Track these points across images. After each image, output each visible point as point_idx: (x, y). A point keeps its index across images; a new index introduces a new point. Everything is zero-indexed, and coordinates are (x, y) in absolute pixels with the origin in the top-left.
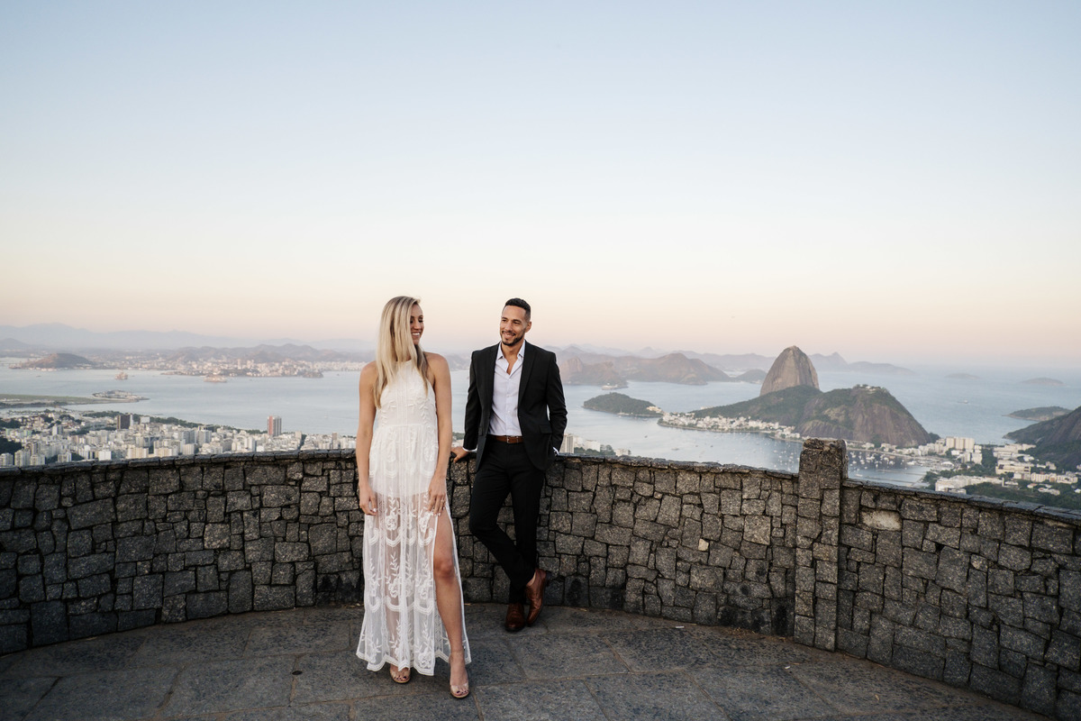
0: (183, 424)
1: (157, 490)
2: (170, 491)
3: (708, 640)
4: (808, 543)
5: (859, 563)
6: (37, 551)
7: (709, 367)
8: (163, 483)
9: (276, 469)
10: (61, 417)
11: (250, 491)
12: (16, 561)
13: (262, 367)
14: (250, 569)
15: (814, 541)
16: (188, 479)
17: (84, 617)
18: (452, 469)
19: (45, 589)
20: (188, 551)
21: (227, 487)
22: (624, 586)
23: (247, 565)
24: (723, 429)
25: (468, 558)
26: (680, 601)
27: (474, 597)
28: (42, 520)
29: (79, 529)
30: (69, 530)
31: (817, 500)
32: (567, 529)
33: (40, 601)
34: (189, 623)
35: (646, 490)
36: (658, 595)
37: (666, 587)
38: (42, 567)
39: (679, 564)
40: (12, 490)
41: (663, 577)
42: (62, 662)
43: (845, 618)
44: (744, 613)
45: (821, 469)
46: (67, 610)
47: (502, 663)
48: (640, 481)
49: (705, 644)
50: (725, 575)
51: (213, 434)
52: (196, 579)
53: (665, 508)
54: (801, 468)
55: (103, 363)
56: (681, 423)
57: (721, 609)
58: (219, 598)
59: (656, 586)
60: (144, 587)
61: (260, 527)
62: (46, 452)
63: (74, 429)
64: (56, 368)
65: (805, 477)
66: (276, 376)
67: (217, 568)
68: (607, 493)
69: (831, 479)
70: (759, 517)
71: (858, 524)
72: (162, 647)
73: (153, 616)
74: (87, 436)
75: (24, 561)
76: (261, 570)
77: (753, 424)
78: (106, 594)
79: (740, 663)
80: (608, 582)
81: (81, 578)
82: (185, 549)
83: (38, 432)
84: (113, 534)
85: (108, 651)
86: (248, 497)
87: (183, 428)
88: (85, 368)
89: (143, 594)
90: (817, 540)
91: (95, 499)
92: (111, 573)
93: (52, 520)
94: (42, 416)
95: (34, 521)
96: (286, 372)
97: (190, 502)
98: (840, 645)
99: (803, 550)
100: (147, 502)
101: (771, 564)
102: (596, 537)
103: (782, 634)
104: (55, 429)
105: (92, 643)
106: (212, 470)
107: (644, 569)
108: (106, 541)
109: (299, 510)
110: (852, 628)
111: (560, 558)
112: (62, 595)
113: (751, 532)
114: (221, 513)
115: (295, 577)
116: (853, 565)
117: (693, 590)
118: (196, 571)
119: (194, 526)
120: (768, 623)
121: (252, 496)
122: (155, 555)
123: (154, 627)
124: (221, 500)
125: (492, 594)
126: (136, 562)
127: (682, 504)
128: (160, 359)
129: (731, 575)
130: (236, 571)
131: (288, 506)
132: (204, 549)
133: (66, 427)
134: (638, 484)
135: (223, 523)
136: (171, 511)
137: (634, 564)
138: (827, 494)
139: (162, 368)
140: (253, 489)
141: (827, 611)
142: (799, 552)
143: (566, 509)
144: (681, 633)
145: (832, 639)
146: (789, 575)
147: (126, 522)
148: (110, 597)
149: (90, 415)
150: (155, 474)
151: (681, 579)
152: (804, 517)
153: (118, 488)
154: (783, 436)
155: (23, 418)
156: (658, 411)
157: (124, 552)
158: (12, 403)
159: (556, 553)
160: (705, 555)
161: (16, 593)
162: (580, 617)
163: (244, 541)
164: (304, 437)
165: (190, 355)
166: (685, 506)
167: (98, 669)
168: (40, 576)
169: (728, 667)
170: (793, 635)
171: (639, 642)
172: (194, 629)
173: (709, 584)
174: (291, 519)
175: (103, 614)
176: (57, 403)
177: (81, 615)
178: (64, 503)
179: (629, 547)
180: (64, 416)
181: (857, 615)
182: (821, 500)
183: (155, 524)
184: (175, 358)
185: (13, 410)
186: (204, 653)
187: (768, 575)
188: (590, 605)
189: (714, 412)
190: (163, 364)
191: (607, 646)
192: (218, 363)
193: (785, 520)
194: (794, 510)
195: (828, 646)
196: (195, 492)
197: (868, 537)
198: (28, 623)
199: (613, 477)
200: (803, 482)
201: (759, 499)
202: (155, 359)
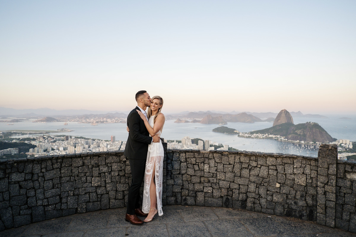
0: (85, 139)
1: (75, 165)
2: (79, 166)
3: (282, 222)
4: (322, 185)
5: (345, 194)
6: (34, 188)
7: (255, 117)
8: (77, 163)
9: (116, 157)
10: (48, 137)
11: (107, 165)
12: (26, 192)
13: (109, 120)
14: (108, 193)
15: (325, 184)
16: (86, 161)
17: (51, 212)
18: (180, 156)
19: (37, 202)
20: (86, 187)
21: (99, 164)
22: (246, 200)
23: (107, 192)
24: (260, 138)
25: (186, 189)
26: (269, 207)
27: (189, 204)
28: (35, 177)
29: (48, 180)
30: (45, 180)
31: (327, 168)
32: (223, 178)
33: (35, 206)
34: (87, 213)
35: (254, 164)
36: (260, 204)
37: (263, 201)
38: (35, 194)
39: (268, 192)
40: (24, 166)
41: (262, 197)
42: (43, 229)
43: (339, 215)
44: (295, 212)
45: (328, 156)
46: (45, 209)
47: (203, 232)
48: (252, 160)
49: (281, 224)
50: (287, 197)
51: (94, 142)
52: (89, 197)
53: (262, 171)
54: (319, 155)
55: (60, 120)
56: (246, 136)
57: (286, 210)
58: (98, 204)
59: (259, 200)
60: (71, 201)
61: (111, 178)
62: (44, 148)
63: (52, 141)
64: (46, 121)
65: (321, 159)
66: (113, 123)
67: (97, 193)
68: (239, 165)
69: (332, 160)
70: (301, 175)
71: (344, 178)
72: (78, 223)
73: (75, 211)
74: (56, 143)
75: (29, 192)
76: (112, 194)
77: (270, 136)
78: (58, 203)
79: (298, 233)
80: (239, 199)
81: (49, 198)
82: (85, 186)
83: (41, 142)
84: (60, 182)
85: (59, 224)
86: (107, 167)
87: (85, 140)
88: (55, 121)
89: (71, 203)
90: (327, 184)
91: (53, 169)
92: (60, 195)
93: (39, 177)
94: (42, 137)
95: (32, 177)
96: (116, 121)
97: (87, 169)
98: (337, 225)
99: (321, 188)
100: (72, 170)
101: (306, 193)
102: (235, 182)
103: (311, 220)
104: (46, 141)
105: (54, 221)
106: (94, 158)
107: (254, 194)
108: (58, 184)
109: (125, 172)
110: (342, 219)
111: (221, 189)
112: (43, 204)
113: (298, 181)
114: (98, 173)
115: (124, 196)
116: (342, 194)
117: (274, 202)
118: (89, 194)
119: (88, 178)
120: (306, 216)
121: (108, 167)
122: (75, 189)
123: (75, 215)
124: (97, 168)
125: (196, 202)
126: (68, 191)
127: (269, 169)
128: (77, 118)
129: (289, 197)
130: (103, 194)
131: (121, 171)
132: (92, 186)
133: (50, 140)
134: (251, 162)
135: (98, 177)
136: (80, 173)
137: (250, 192)
138: (331, 166)
139: (78, 121)
140: (109, 164)
141: (331, 212)
142: (319, 189)
143: (223, 171)
144: (271, 219)
145: (334, 223)
146: (314, 197)
147: (64, 177)
148: (60, 204)
149: (57, 136)
150: (74, 160)
151: (269, 198)
152: (321, 175)
153: (61, 165)
154: (281, 140)
155: (37, 138)
156: (238, 132)
157: (64, 188)
158: (33, 133)
159: (219, 187)
160: (278, 189)
161: (27, 203)
162: (230, 212)
163: (106, 183)
164: (122, 142)
165: (87, 117)
166: (270, 170)
167: (55, 232)
168: (35, 197)
169: (293, 235)
170: (316, 221)
171: (255, 223)
172: (89, 216)
173: (281, 200)
174: (122, 175)
175: (57, 210)
176: (47, 133)
177: (49, 211)
178: (43, 171)
179: (248, 185)
180: (49, 137)
181: (344, 214)
182: (328, 168)
183: (75, 177)
184: (82, 118)
185: (34, 135)
186: (93, 226)
187: (305, 197)
188: (233, 207)
189: (257, 132)
190: (78, 120)
191: (243, 225)
192: (95, 119)
193: (312, 176)
194: (316, 172)
195: (332, 226)
196: (88, 166)
197: (348, 183)
198: (31, 214)
199: (241, 159)
200: (320, 161)
201: (301, 167)
202: (75, 118)
